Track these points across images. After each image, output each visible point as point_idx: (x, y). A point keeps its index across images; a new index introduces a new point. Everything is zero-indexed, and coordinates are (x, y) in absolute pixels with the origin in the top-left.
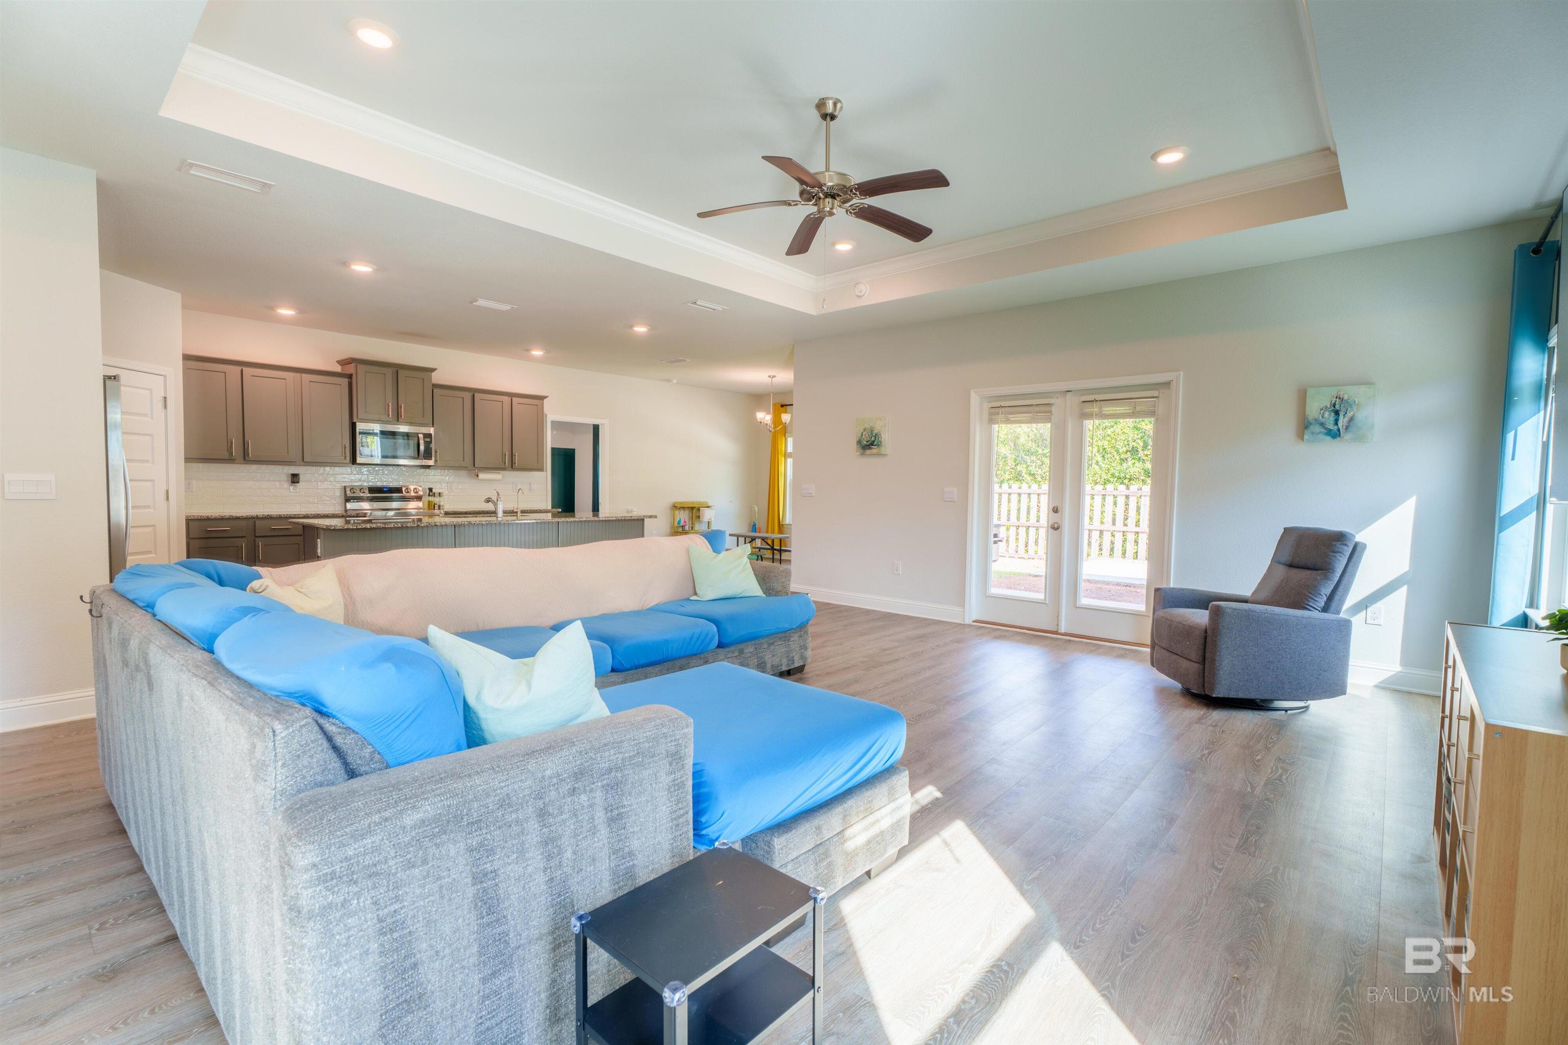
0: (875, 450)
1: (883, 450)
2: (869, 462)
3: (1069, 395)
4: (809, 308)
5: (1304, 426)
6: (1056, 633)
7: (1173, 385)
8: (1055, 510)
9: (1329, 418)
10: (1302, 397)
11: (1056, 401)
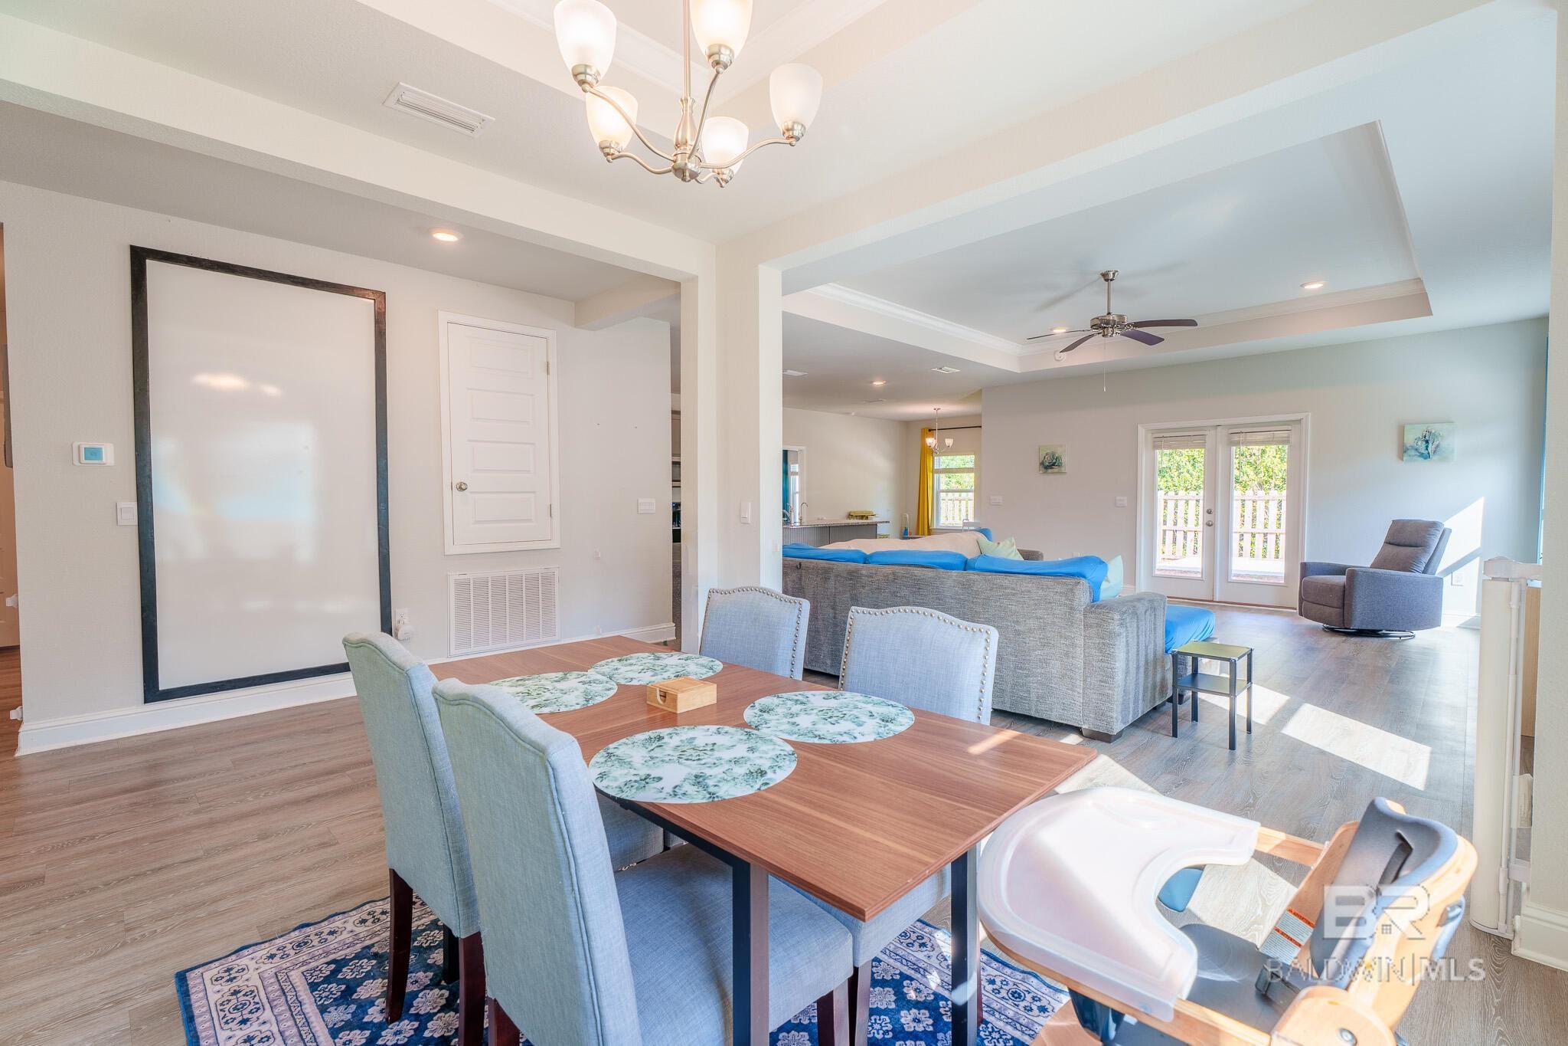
0: (1056, 469)
1: (1063, 469)
2: (1051, 478)
3: (1219, 428)
4: (1013, 367)
5: (1403, 451)
6: (1212, 601)
7: (1303, 422)
8: (1209, 512)
9: (1422, 445)
10: (1401, 431)
11: (1210, 434)
